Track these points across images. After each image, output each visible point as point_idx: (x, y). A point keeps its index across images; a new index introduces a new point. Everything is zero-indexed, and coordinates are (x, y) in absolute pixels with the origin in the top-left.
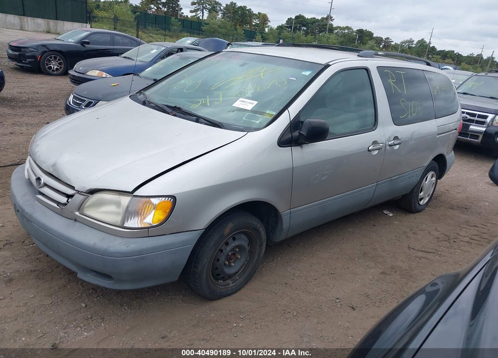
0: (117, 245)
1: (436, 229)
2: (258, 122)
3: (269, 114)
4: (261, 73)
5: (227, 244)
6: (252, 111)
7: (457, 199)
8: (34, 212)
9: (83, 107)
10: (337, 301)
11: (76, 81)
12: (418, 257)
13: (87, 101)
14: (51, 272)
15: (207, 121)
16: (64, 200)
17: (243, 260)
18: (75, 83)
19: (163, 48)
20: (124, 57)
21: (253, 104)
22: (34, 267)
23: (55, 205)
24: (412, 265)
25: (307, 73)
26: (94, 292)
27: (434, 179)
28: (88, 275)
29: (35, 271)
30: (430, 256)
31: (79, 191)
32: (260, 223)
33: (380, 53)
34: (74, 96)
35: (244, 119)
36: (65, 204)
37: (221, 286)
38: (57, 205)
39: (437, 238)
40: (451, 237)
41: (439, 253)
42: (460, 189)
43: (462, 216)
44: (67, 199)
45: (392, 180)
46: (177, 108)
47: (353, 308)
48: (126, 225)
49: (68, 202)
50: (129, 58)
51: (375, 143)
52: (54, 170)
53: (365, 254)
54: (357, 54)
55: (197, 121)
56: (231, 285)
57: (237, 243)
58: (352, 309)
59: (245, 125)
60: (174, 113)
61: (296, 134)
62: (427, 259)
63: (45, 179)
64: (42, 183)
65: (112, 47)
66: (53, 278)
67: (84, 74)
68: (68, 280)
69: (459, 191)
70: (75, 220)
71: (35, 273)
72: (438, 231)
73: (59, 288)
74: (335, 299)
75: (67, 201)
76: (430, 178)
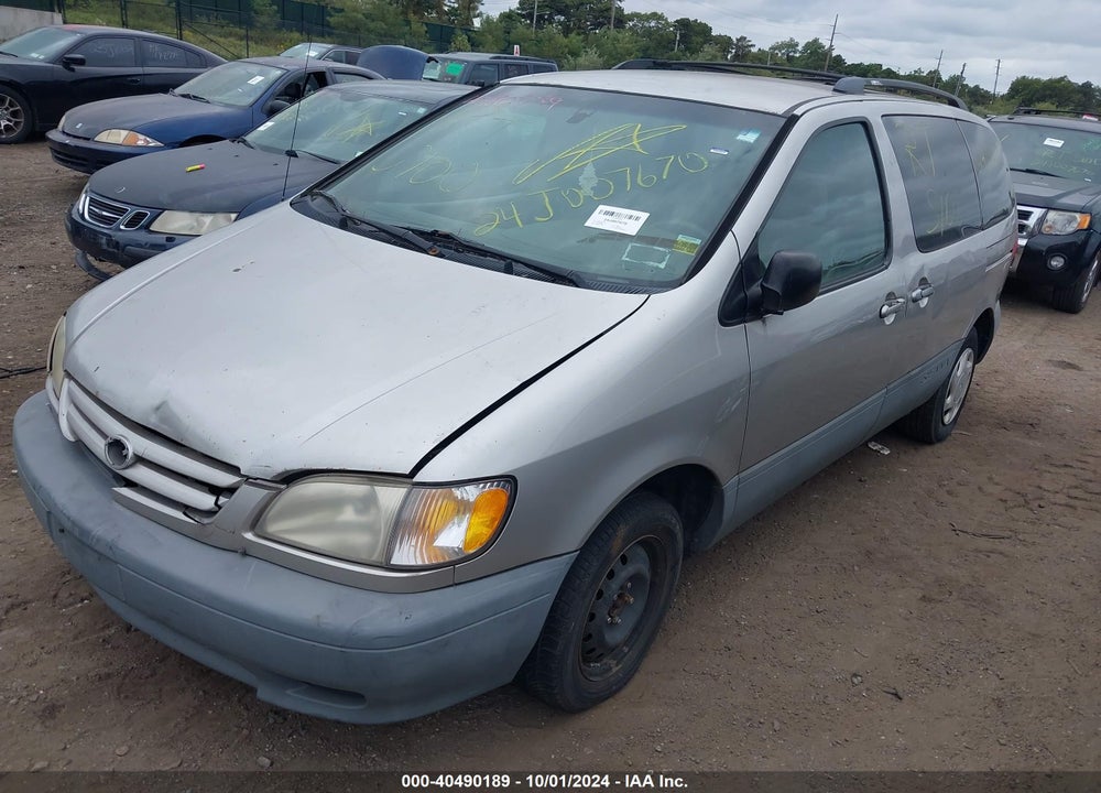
0: (381, 617)
1: (990, 479)
2: (662, 266)
3: (685, 244)
4: (631, 139)
5: (611, 575)
6: (639, 237)
7: (1005, 404)
8: (119, 536)
9: (122, 227)
10: (855, 680)
11: (71, 157)
12: (980, 552)
13: (132, 211)
14: (152, 676)
15: (536, 268)
16: (206, 501)
17: (640, 607)
18: (68, 162)
19: (279, 73)
20: (183, 96)
21: (637, 219)
22: (105, 666)
23: (179, 515)
24: (976, 572)
25: (751, 137)
26: (280, 720)
27: (970, 364)
28: (288, 692)
29: (109, 676)
30: (1004, 546)
31: (248, 478)
32: (675, 512)
33: (874, 82)
34: (91, 200)
35: (624, 258)
36: (210, 513)
37: (596, 675)
38: (185, 514)
39: (1001, 500)
40: (1030, 496)
41: (1020, 537)
42: (1001, 378)
43: (1031, 443)
44: (214, 498)
45: (909, 379)
46: (440, 235)
47: (896, 695)
48: (396, 560)
49: (220, 508)
50: (195, 98)
51: (891, 296)
52: (164, 420)
53: (869, 553)
54: (832, 87)
55: (509, 270)
56: (614, 670)
57: (630, 569)
58: (893, 697)
59: (632, 275)
60: (438, 250)
61: (756, 289)
62: (1001, 553)
63: (136, 443)
64: (130, 454)
65: (139, 70)
66: (160, 690)
67: (88, 139)
68: (201, 693)
69: (1001, 384)
70: (245, 554)
71: (110, 681)
72: (997, 484)
73: (187, 719)
74: (849, 677)
75: (216, 503)
76: (965, 362)
